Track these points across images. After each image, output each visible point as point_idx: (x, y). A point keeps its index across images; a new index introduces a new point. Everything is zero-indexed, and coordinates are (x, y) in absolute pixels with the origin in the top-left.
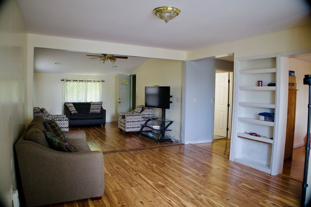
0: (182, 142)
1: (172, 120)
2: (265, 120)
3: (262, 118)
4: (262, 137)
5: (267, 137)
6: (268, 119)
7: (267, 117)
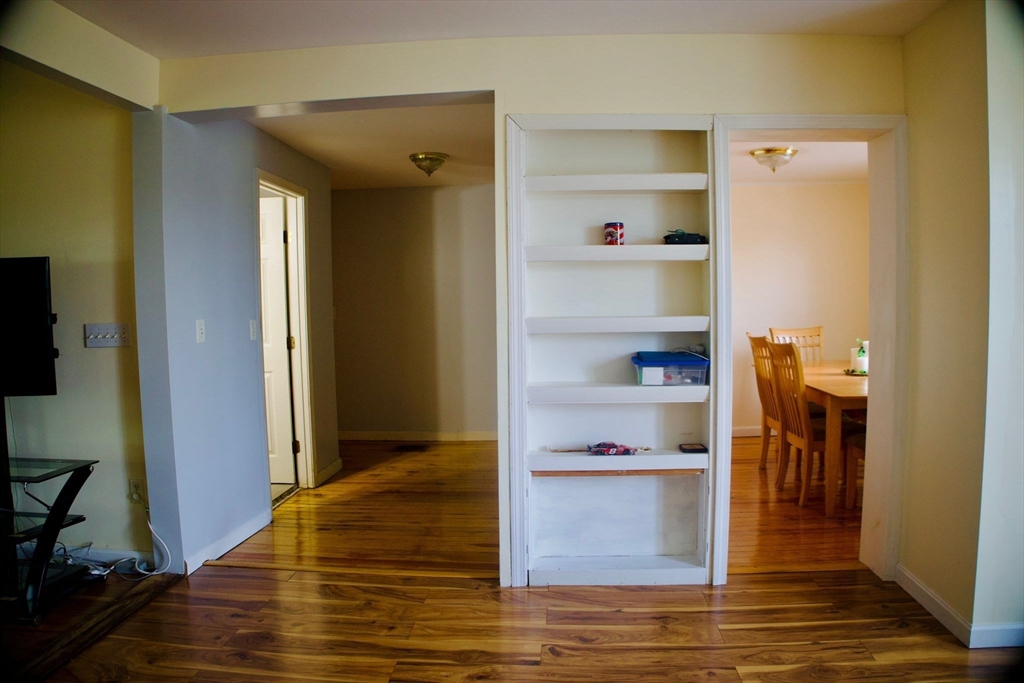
0: (169, 567)
1: (85, 456)
2: (668, 381)
3: (653, 374)
4: (641, 453)
5: (652, 447)
6: (676, 378)
7: (673, 370)
